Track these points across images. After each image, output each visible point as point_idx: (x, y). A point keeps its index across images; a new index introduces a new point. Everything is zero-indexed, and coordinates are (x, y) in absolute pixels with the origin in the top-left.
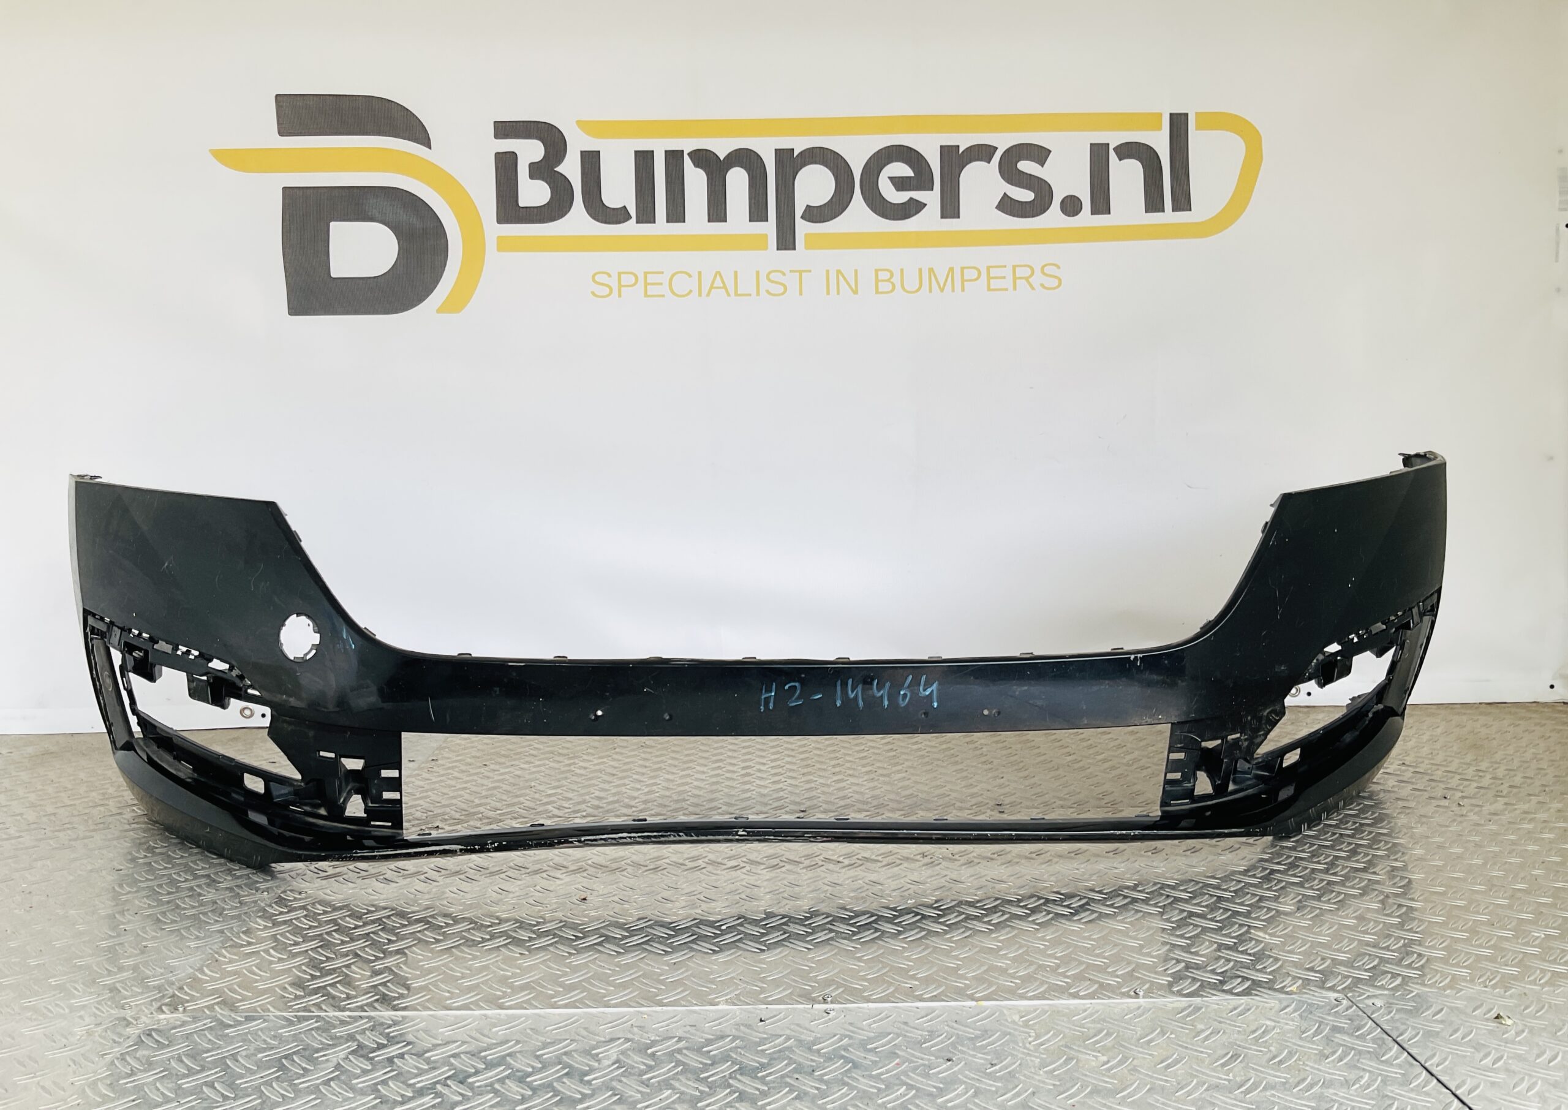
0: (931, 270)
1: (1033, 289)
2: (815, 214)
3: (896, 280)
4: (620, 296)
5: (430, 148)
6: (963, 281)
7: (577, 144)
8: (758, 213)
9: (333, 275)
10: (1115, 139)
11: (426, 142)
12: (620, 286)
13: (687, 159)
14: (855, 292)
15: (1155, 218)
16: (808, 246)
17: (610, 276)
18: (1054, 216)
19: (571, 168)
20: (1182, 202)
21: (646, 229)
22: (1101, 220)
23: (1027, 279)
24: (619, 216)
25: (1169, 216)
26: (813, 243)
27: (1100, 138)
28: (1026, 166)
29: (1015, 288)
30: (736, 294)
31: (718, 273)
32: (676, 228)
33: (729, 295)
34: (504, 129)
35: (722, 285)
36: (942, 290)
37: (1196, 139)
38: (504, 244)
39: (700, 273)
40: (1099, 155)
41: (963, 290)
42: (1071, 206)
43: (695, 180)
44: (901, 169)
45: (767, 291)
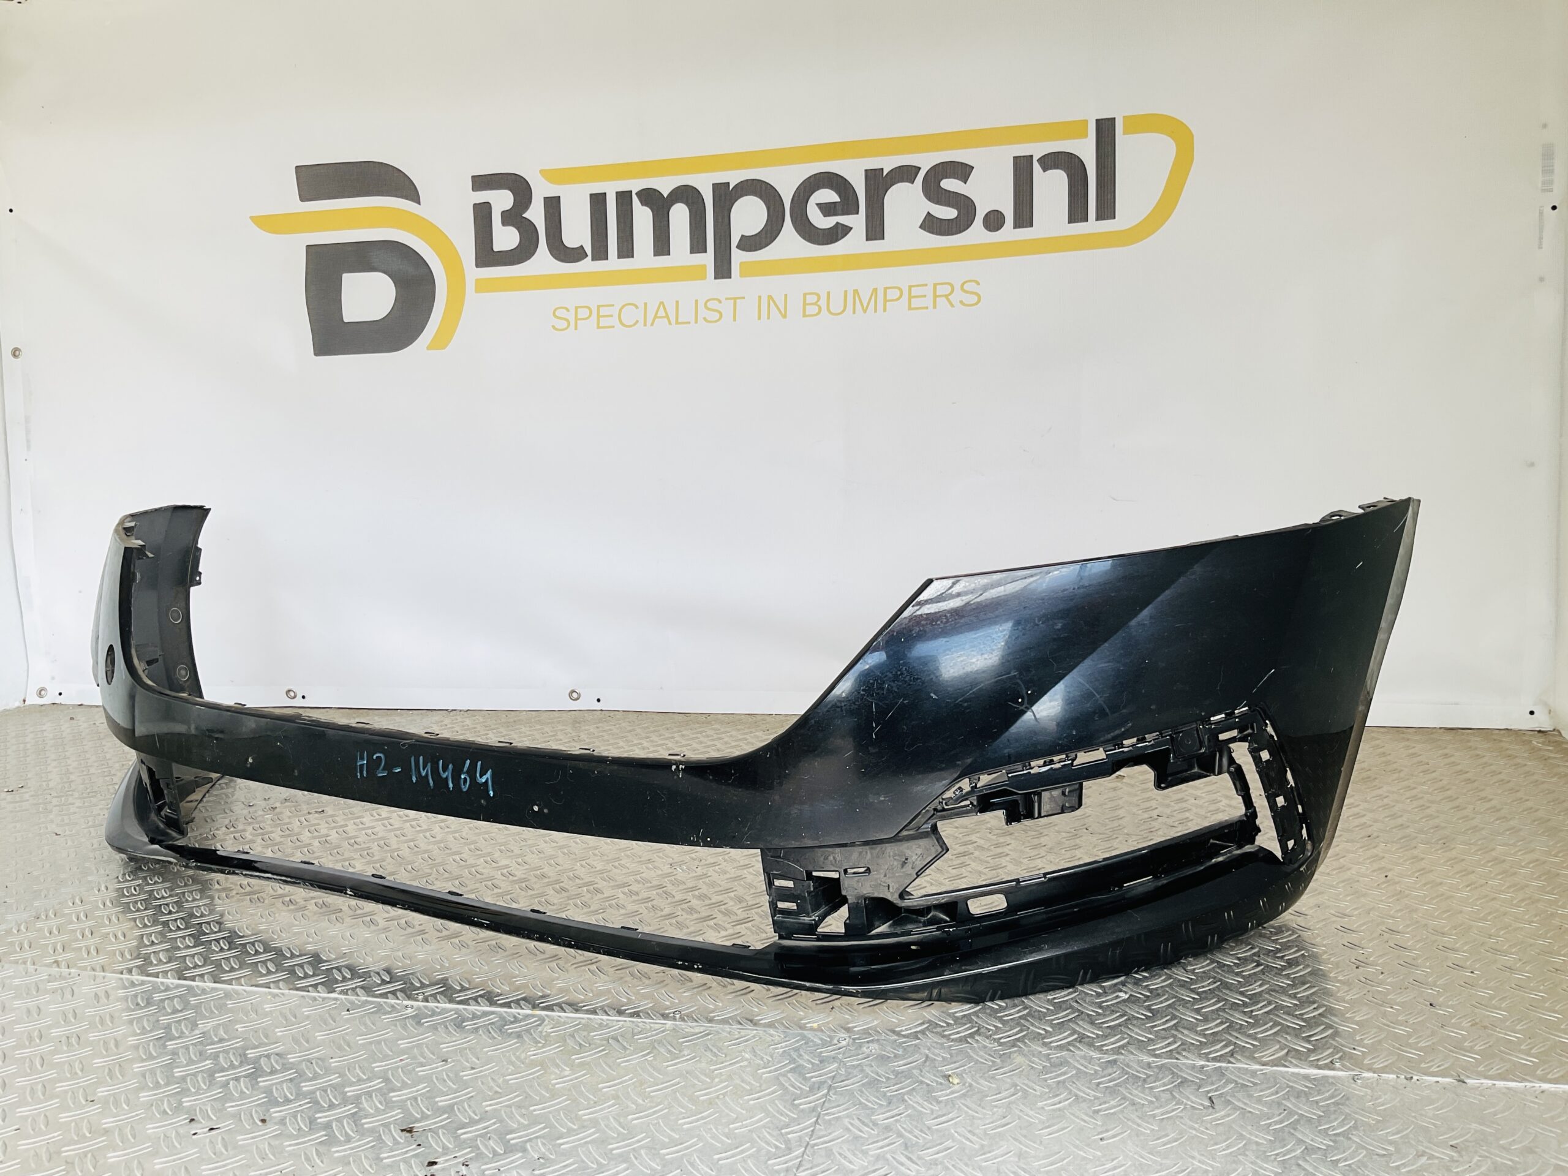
0: (856, 292)
1: (952, 306)
2: (751, 243)
3: (823, 303)
4: (576, 329)
5: (419, 203)
6: (886, 301)
7: (540, 191)
8: (698, 245)
9: (346, 320)
10: (1038, 150)
11: (415, 197)
12: (577, 319)
13: (635, 199)
14: (785, 316)
15: (1079, 228)
16: (743, 274)
17: (568, 310)
18: (977, 232)
19: (536, 214)
20: (1107, 210)
21: (600, 265)
22: (1024, 233)
23: (946, 296)
24: (577, 254)
25: (1092, 226)
26: (749, 270)
27: (1022, 150)
28: (950, 184)
29: (935, 307)
30: (677, 323)
31: (662, 303)
32: (626, 263)
33: (670, 323)
34: (481, 182)
35: (664, 315)
36: (865, 311)
37: (1123, 142)
38: (482, 286)
39: (645, 304)
40: (1023, 168)
41: (885, 310)
42: (994, 221)
43: (643, 217)
44: (828, 196)
45: (705, 319)
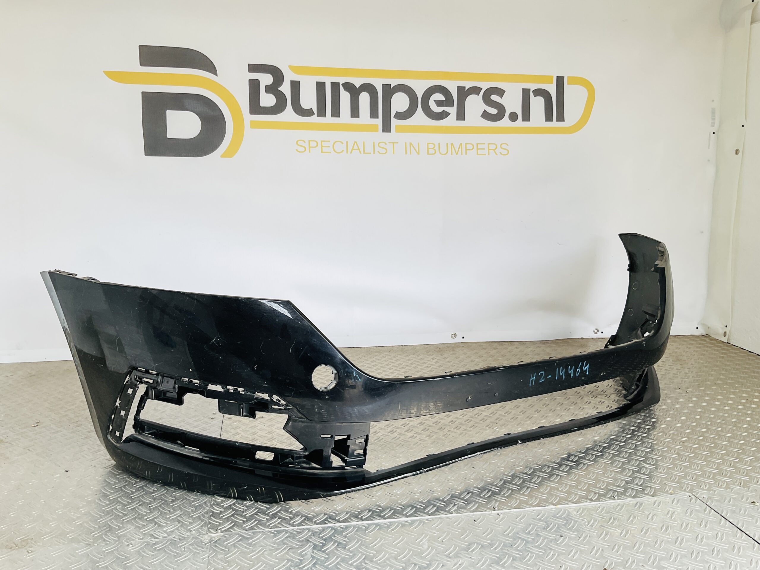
0: (452, 144)
1: (497, 154)
2: (400, 116)
3: (437, 148)
4: (310, 152)
5: (217, 75)
6: (466, 150)
7: (289, 77)
8: (374, 114)
9: (168, 137)
10: (533, 87)
11: (215, 72)
12: (310, 147)
13: (341, 87)
14: (418, 153)
15: (549, 124)
16: (397, 131)
17: (305, 142)
18: (506, 121)
19: (286, 89)
20: (561, 117)
21: (321, 120)
22: (526, 124)
23: (494, 150)
24: (308, 113)
25: (555, 124)
26: (400, 129)
27: (527, 86)
28: (494, 98)
29: (489, 154)
30: (364, 153)
31: (355, 142)
32: (336, 120)
33: (361, 153)
34: (253, 68)
35: (357, 148)
36: (457, 154)
37: (567, 88)
38: (254, 125)
39: (347, 142)
40: (526, 93)
41: (466, 154)
42: (513, 117)
43: (345, 97)
44: (439, 97)
45: (378, 152)
